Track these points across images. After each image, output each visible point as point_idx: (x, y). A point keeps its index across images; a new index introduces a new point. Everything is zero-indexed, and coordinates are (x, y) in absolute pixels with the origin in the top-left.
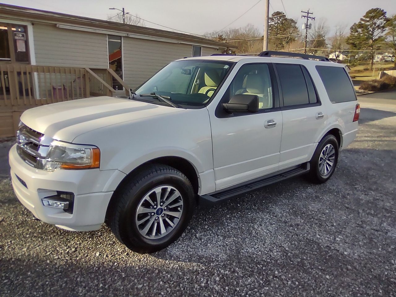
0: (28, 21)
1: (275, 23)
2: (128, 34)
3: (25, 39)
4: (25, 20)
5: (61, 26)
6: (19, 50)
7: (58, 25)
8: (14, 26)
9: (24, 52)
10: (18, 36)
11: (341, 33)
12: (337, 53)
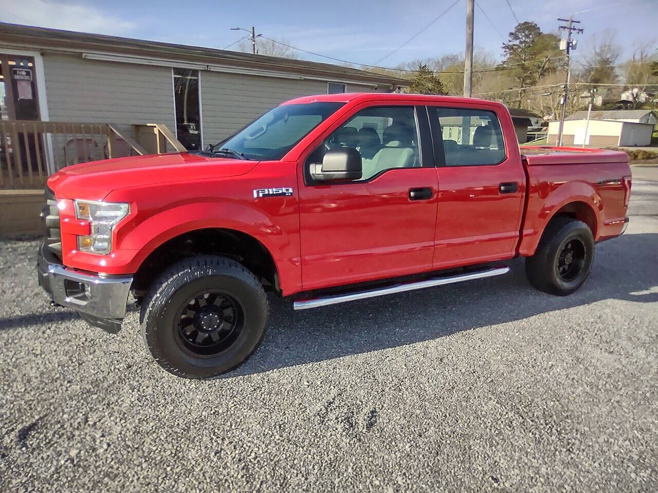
0: (35, 50)
1: (521, 43)
2: (208, 66)
3: (31, 79)
4: (30, 48)
5: (90, 57)
6: (21, 97)
7: (84, 55)
8: (12, 58)
9: (30, 100)
10: (19, 75)
11: (644, 55)
12: (635, 91)
